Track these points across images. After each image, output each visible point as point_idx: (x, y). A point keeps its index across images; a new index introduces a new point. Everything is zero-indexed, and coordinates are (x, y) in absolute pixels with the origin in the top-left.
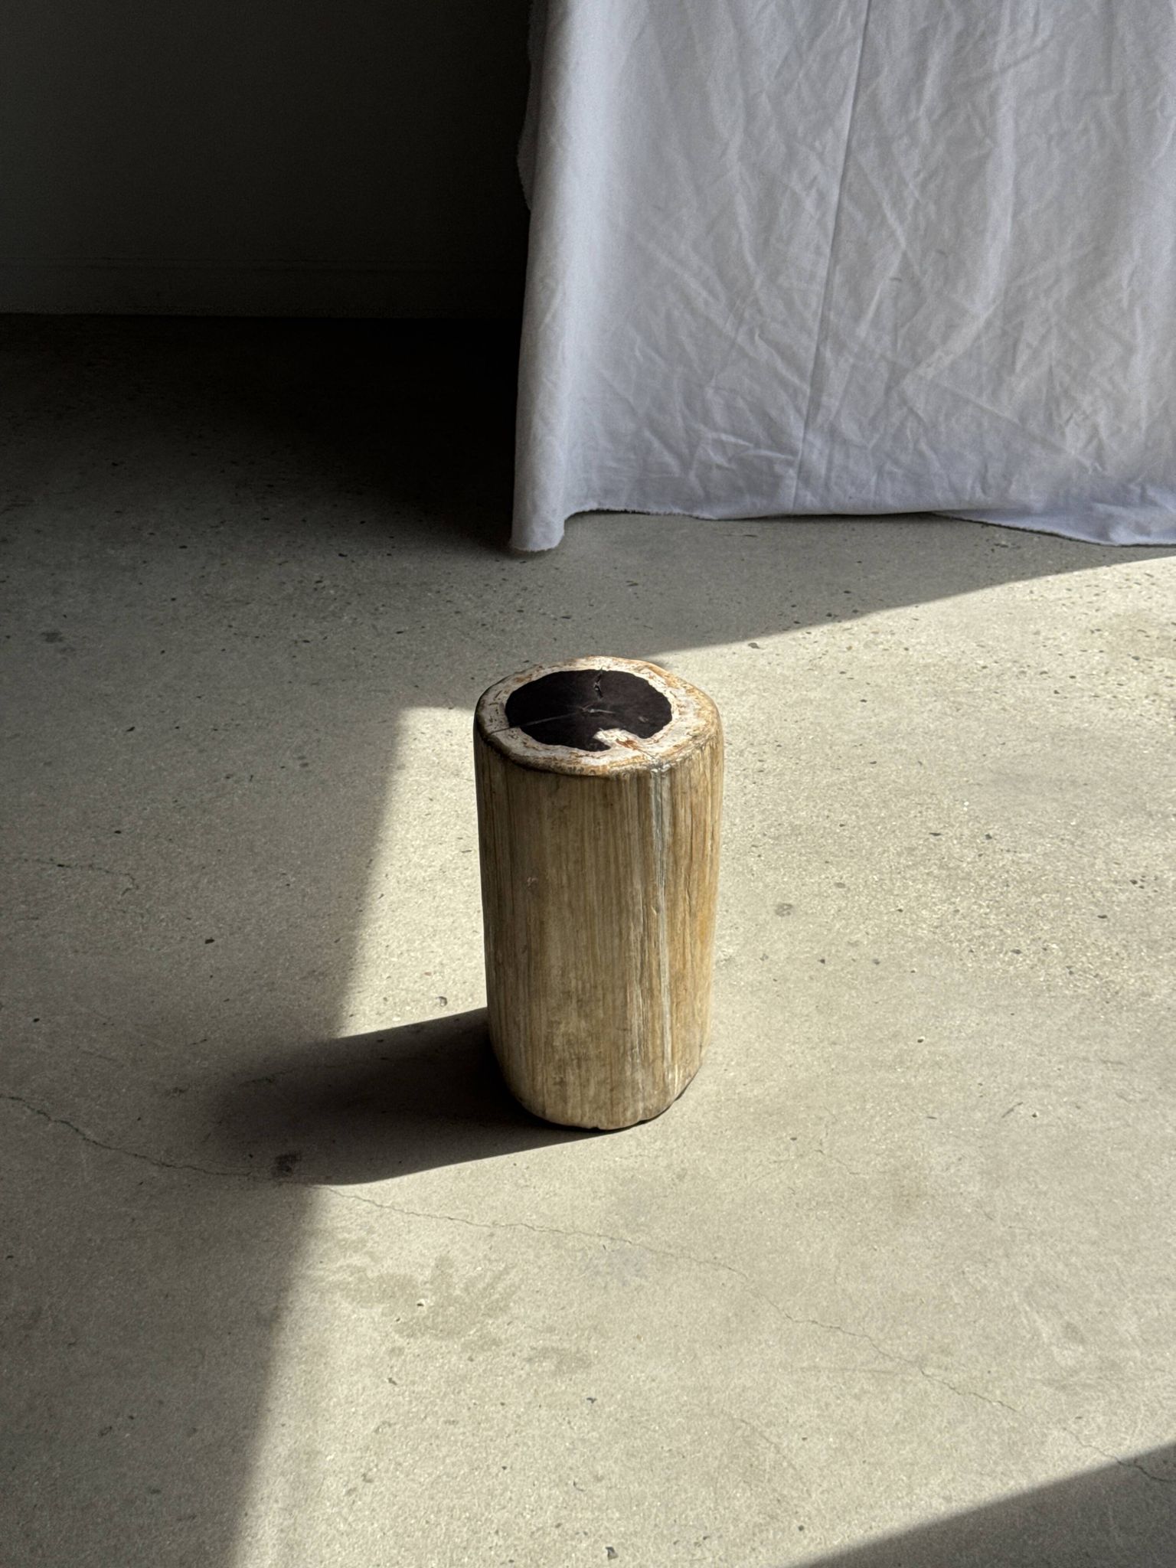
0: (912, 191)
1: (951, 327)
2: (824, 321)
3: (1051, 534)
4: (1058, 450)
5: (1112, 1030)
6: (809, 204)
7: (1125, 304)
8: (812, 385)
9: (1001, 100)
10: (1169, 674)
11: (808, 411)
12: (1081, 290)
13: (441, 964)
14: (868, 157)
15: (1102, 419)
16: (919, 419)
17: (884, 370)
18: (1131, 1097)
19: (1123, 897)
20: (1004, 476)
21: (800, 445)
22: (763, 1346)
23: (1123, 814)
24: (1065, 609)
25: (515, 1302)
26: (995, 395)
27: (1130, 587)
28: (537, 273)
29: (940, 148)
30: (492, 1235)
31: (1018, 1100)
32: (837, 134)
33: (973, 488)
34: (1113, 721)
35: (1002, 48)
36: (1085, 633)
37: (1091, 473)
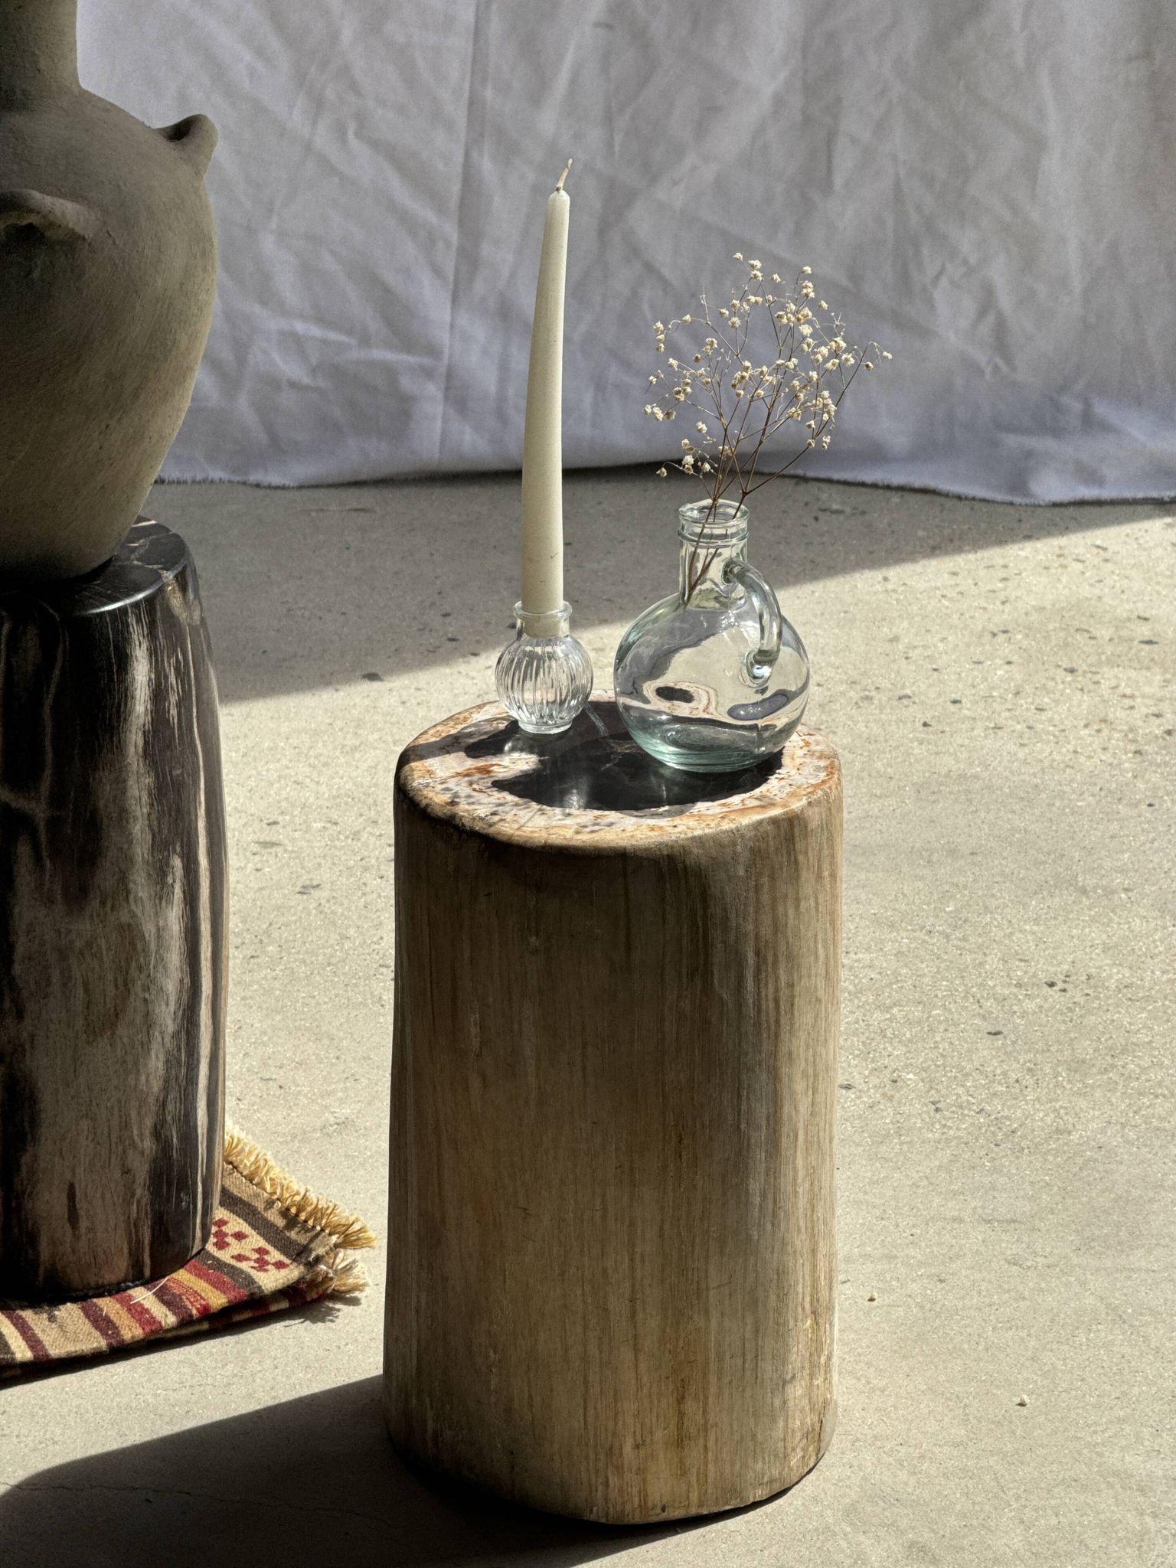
1: (709, 111)
2: (475, 104)
3: (924, 491)
4: (925, 333)
5: (1004, 1180)
7: (1020, 60)
8: (461, 223)
10: (1128, 691)
11: (457, 271)
12: (941, 37)
15: (999, 273)
16: (665, 284)
18: (1029, 1264)
19: (1030, 1006)
21: (444, 337)
23: (1036, 893)
24: (945, 602)
27: (1064, 567)
34: (1025, 762)
36: (980, 637)
37: (988, 376)
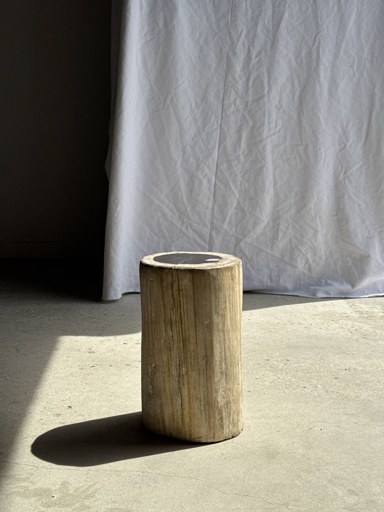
0: (239, 178)
1: (255, 224)
2: (212, 223)
4: (296, 267)
5: (347, 406)
6: (205, 182)
7: (313, 215)
8: (209, 245)
9: (267, 148)
10: (345, 323)
12: (299, 211)
13: (70, 398)
14: (224, 167)
15: (309, 256)
16: (247, 257)
17: (233, 240)
18: (360, 424)
19: (343, 373)
20: (278, 276)
22: (214, 502)
23: (337, 354)
25: (98, 494)
26: (272, 248)
28: (112, 198)
29: (248, 164)
30: (88, 473)
31: (314, 426)
32: (213, 159)
33: (267, 281)
34: (328, 334)
35: (266, 131)
36: (313, 315)
37: (307, 276)
